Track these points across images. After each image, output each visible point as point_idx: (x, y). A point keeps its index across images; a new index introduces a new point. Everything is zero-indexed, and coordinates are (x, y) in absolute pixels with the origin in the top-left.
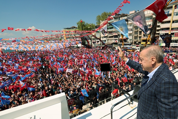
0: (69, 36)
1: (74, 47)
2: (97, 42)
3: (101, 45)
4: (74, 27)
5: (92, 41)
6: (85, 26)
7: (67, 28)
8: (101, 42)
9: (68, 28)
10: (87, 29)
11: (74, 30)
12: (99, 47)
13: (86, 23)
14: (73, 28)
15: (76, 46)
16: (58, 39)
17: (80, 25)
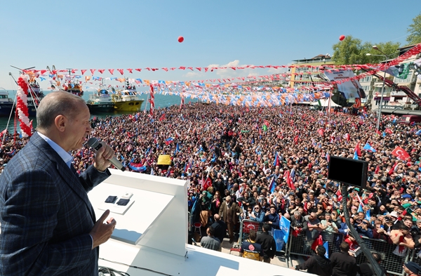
0: (304, 80)
1: (309, 105)
2: (392, 99)
3: (409, 108)
4: (323, 57)
5: (374, 96)
6: (356, 52)
7: (301, 61)
8: (412, 101)
9: (305, 60)
10: (365, 60)
11: (319, 64)
12: (400, 115)
13: (363, 44)
14: (318, 59)
15: (317, 103)
16: (276, 84)
17: (342, 49)
